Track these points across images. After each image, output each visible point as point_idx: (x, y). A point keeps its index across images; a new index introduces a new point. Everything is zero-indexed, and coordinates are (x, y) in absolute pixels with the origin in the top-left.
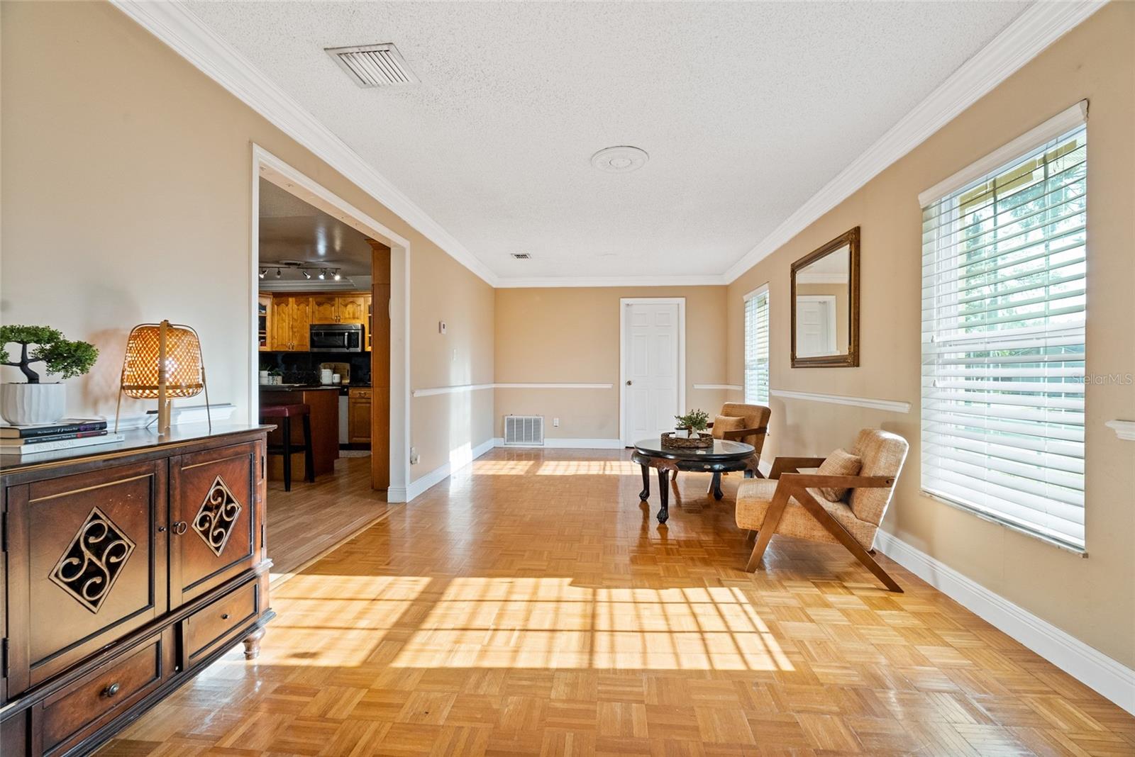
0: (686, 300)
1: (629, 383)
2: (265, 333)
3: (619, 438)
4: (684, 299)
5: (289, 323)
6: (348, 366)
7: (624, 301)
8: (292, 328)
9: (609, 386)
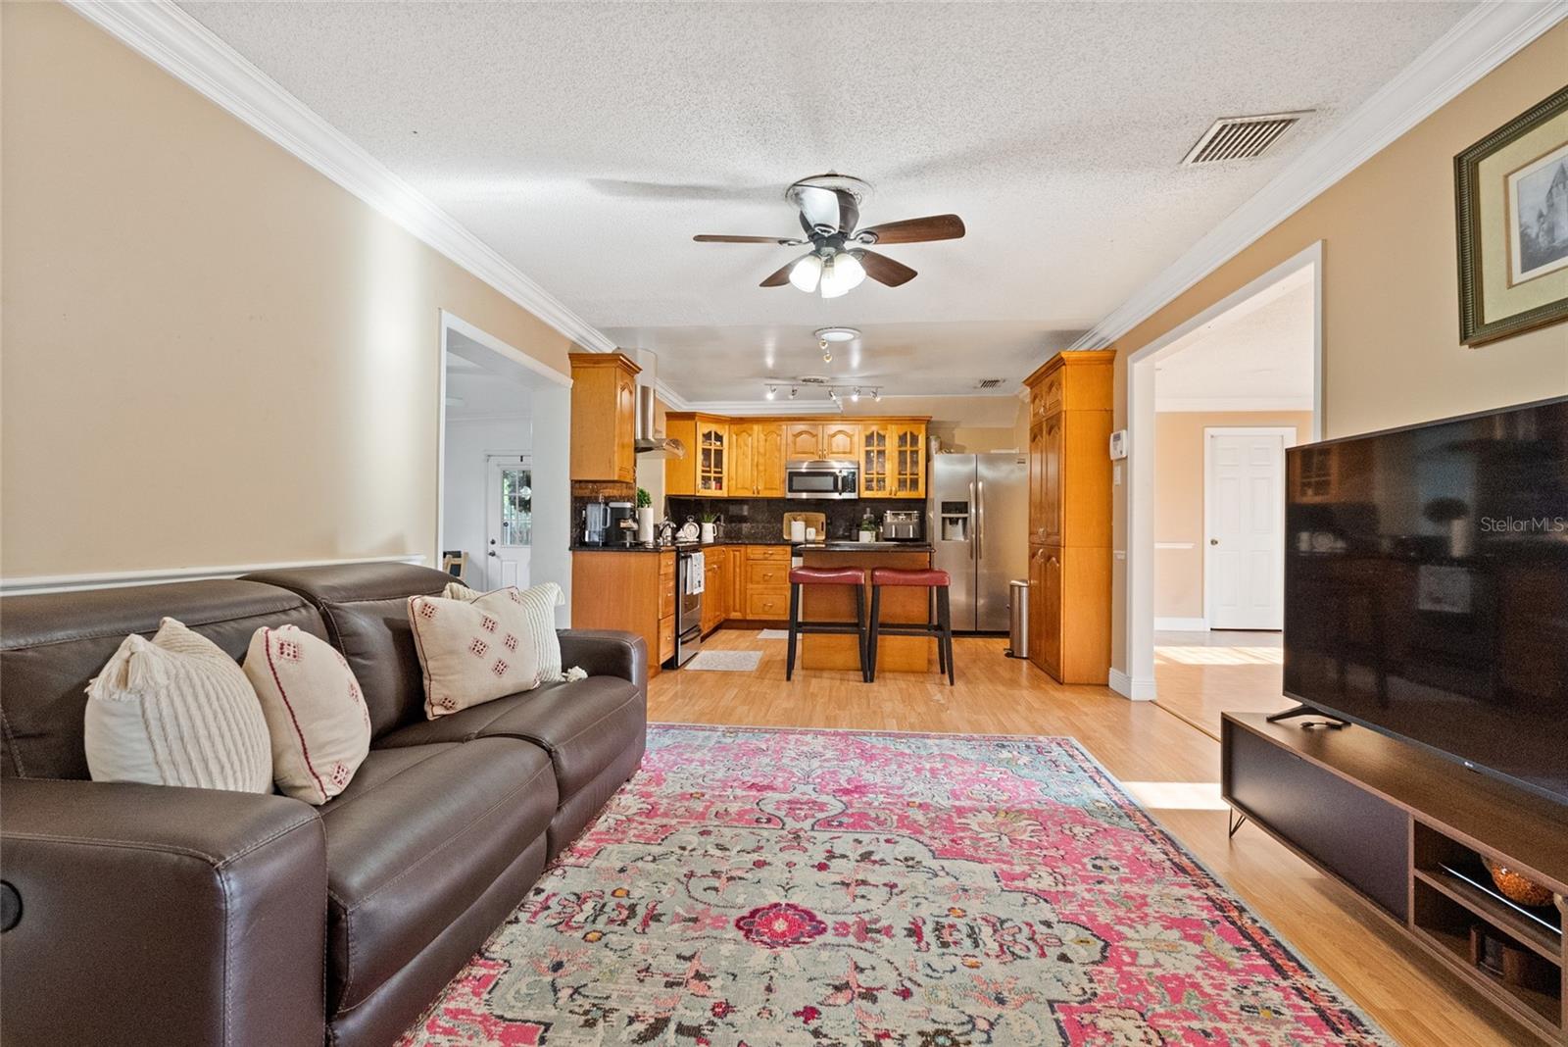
0: (1297, 430)
1: (1214, 542)
2: (721, 473)
3: (1203, 617)
4: (1294, 429)
5: (752, 460)
6: (822, 517)
7: (1209, 431)
8: (757, 466)
9: (1189, 546)
